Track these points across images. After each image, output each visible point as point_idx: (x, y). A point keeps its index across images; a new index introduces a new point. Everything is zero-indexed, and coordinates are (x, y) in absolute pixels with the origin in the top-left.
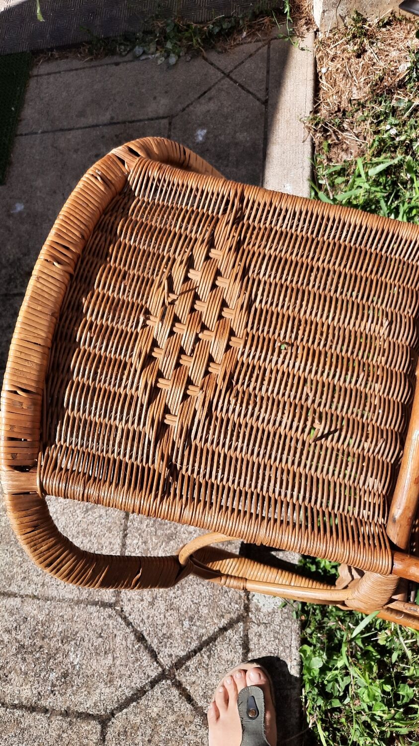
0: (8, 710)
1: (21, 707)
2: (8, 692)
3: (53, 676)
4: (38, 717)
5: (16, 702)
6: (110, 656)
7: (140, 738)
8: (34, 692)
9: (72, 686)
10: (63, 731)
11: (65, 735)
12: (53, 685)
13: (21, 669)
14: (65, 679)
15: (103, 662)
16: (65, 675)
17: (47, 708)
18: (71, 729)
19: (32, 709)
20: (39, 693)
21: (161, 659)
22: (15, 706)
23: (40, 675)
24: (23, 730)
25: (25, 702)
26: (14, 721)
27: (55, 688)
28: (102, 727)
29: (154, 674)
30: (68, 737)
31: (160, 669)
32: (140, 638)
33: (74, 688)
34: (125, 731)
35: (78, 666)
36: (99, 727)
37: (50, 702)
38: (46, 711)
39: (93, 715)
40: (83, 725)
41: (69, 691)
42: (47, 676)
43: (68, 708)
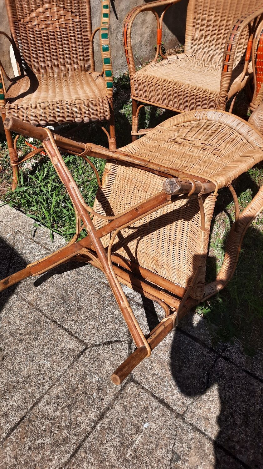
0: (93, 432)
1: (97, 422)
2: (85, 427)
3: (95, 395)
4: (108, 415)
5: (93, 424)
6: (106, 361)
7: (148, 366)
8: (95, 410)
9: (106, 387)
10: (123, 404)
11: (125, 404)
12: (99, 397)
13: (79, 412)
14: (100, 389)
15: (106, 366)
16: (99, 388)
17: (107, 407)
18: (124, 398)
19: (102, 416)
20: (97, 408)
21: (123, 339)
22: (94, 426)
23: (90, 403)
24: (109, 428)
25: (96, 419)
26: (101, 431)
27: (101, 397)
28: (133, 381)
29: (127, 345)
30: (127, 402)
31: (126, 342)
32: (109, 343)
33: (108, 386)
34: (141, 371)
35: (100, 379)
36: (132, 383)
37: (106, 404)
38: (108, 409)
39: (125, 384)
40: (126, 391)
41: (107, 390)
42: (92, 399)
43: (114, 395)
